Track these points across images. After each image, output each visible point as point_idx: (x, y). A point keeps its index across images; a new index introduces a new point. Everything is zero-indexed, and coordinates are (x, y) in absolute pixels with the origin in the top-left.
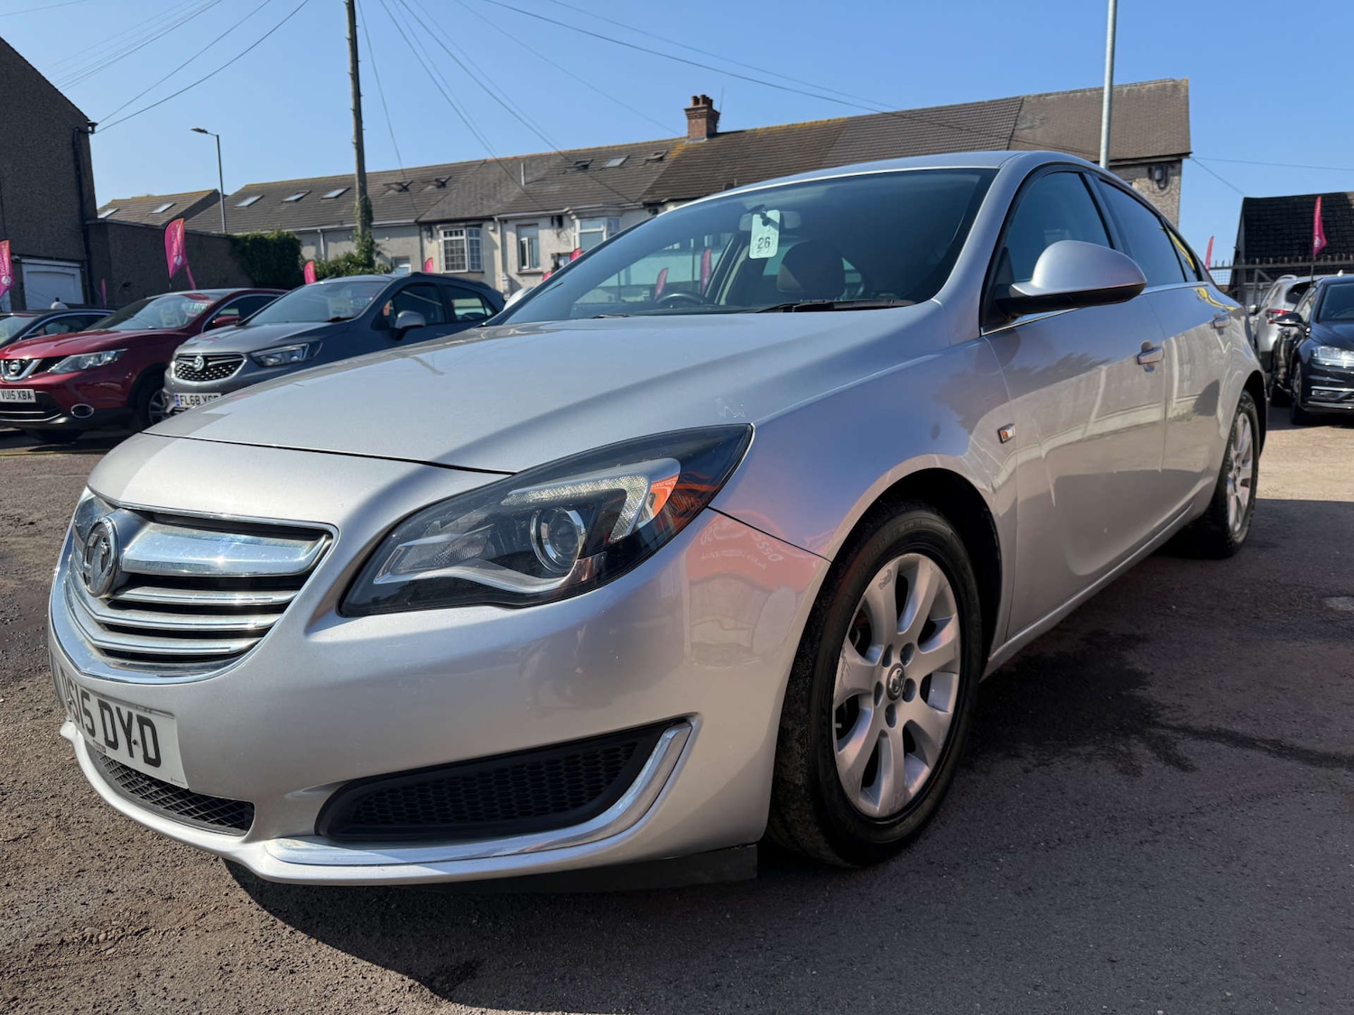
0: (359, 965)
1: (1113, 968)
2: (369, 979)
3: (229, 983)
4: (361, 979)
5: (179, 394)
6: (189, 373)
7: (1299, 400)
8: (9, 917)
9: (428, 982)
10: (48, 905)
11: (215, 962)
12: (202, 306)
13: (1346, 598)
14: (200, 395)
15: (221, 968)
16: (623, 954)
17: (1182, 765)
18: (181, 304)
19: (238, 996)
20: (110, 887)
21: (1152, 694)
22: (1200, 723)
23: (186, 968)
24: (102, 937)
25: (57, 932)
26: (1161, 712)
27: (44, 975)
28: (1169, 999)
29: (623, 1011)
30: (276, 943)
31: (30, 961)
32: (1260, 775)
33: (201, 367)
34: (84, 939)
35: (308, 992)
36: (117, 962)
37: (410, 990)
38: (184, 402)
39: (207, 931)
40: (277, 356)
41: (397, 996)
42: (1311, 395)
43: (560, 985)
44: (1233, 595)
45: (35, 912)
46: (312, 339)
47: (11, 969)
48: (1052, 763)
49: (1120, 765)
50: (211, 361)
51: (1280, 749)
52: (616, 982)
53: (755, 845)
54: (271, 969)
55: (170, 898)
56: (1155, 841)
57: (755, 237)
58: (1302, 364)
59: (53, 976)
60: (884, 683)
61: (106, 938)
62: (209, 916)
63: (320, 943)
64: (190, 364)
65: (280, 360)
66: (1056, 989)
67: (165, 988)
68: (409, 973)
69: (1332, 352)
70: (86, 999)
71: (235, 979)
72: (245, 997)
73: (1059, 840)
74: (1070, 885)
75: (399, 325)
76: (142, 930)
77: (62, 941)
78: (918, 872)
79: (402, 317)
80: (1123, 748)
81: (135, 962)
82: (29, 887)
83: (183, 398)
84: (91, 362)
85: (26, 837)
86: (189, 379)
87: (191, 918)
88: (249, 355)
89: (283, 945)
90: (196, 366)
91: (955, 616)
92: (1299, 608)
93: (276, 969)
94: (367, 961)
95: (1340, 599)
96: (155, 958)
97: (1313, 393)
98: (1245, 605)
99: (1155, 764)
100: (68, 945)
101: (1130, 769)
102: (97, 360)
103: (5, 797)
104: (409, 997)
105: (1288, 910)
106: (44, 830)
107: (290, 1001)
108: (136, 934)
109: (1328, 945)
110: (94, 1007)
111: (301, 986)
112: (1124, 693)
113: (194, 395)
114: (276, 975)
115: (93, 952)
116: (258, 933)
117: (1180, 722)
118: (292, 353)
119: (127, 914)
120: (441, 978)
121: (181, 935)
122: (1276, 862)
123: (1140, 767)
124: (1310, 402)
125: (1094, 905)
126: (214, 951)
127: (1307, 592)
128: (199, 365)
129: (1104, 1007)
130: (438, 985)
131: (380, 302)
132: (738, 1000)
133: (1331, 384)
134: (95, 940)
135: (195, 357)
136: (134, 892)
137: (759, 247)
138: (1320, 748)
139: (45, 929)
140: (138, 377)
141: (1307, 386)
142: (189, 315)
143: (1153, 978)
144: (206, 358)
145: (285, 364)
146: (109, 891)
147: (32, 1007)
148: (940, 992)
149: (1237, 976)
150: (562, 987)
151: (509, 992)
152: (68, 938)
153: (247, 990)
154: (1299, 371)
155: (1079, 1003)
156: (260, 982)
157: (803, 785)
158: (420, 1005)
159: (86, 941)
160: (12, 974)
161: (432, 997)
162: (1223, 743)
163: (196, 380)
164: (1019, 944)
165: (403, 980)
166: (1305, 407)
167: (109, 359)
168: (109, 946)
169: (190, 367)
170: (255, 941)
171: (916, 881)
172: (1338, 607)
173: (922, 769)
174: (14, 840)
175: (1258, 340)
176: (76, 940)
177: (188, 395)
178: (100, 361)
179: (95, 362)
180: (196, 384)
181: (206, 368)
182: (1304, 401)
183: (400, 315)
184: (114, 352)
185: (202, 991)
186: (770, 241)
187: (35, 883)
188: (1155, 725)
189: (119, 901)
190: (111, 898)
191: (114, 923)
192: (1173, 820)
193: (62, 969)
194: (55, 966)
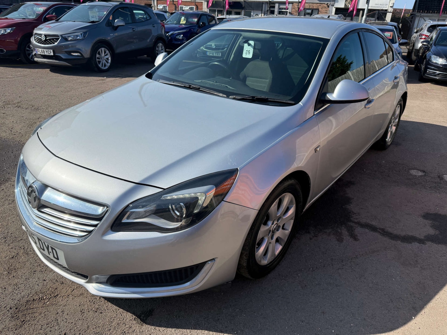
0: (120, 310)
1: (324, 315)
2: (123, 315)
3: (84, 317)
4: (121, 316)
5: (37, 49)
6: (40, 41)
7: (423, 73)
8: (16, 290)
9: (139, 316)
10: (27, 285)
11: (79, 309)
12: (41, 9)
13: (416, 170)
14: (45, 50)
15: (81, 311)
16: (193, 308)
17: (355, 238)
18: (33, 8)
19: (87, 321)
20: (44, 279)
21: (352, 207)
22: (363, 221)
23: (71, 311)
24: (45, 297)
25: (31, 296)
26: (353, 216)
27: (30, 311)
28: (336, 326)
29: (193, 328)
30: (96, 302)
31: (25, 307)
32: (376, 243)
33: (44, 39)
34: (40, 298)
35: (106, 320)
36: (51, 307)
37: (134, 320)
38: (39, 52)
39: (75, 297)
40: (72, 36)
41: (131, 322)
42: (427, 72)
43: (176, 319)
44: (383, 167)
45: (23, 288)
46: (84, 31)
47: (20, 309)
48: (318, 236)
49: (338, 237)
50: (48, 37)
51: (384, 233)
52: (191, 318)
53: (231, 282)
54: (95, 312)
55: (63, 283)
56: (343, 269)
57: (245, 49)
58: (426, 60)
59: (33, 312)
60: (271, 230)
61: (46, 298)
62: (75, 290)
63: (108, 302)
64: (40, 37)
65: (73, 38)
66: (308, 322)
67: (66, 318)
68: (134, 313)
69: (437, 57)
70: (44, 322)
71: (85, 315)
72: (89, 322)
73: (316, 267)
74: (317, 284)
75: (116, 25)
76: (56, 295)
77: (34, 299)
78: (276, 279)
79: (117, 22)
80: (340, 231)
81: (56, 308)
82: (20, 278)
83: (38, 50)
84: (2, 32)
85: (15, 257)
86: (40, 43)
87: (70, 291)
88: (61, 35)
89: (98, 302)
90: (42, 39)
91: (294, 205)
92: (402, 173)
93: (97, 312)
94: (122, 309)
95: (415, 170)
96: (61, 307)
97: (428, 71)
98: (386, 170)
99: (347, 237)
100: (35, 300)
101: (340, 240)
102: (4, 31)
103: (6, 239)
104: (134, 322)
105: (373, 295)
106: (21, 254)
107: (102, 323)
108: (55, 297)
109: (381, 308)
110: (47, 325)
111: (104, 318)
112: (344, 207)
113: (43, 50)
114: (97, 314)
115: (43, 303)
116: (90, 298)
117: (357, 220)
118: (77, 36)
119: (51, 289)
120: (143, 315)
121: (68, 298)
122: (374, 277)
123: (343, 238)
124: (426, 75)
125: (322, 292)
126: (78, 305)
127: (405, 167)
128: (43, 38)
129: (319, 329)
130: (142, 318)
131: (108, 15)
132: (224, 325)
133: (434, 69)
134: (43, 299)
135: (42, 35)
136: (52, 281)
137: (246, 54)
138: (395, 232)
139: (28, 295)
140: (20, 38)
141: (426, 68)
142: (37, 12)
143: (333, 319)
144: (46, 36)
145: (75, 40)
146: (44, 280)
147: (29, 324)
148: (277, 323)
149: (355, 319)
150: (176, 320)
151: (162, 321)
152: (35, 298)
153: (89, 319)
154: (424, 63)
155: (313, 327)
156: (92, 316)
157: (246, 266)
158: (137, 325)
159: (41, 299)
160: (21, 311)
161: (141, 322)
162: (368, 229)
163: (42, 44)
164: (300, 306)
165: (132, 316)
166: (424, 76)
167: (9, 31)
168: (47, 301)
169: (40, 39)
170: (90, 301)
171: (275, 282)
172: (413, 173)
173: (280, 247)
174: (12, 258)
175: (415, 44)
176: (37, 299)
177: (40, 49)
178: (6, 32)
179: (4, 32)
180: (43, 45)
181: (46, 40)
182: (424, 74)
183: (116, 21)
184: (10, 29)
185: (76, 319)
186: (250, 52)
187: (22, 276)
188: (351, 221)
189: (48, 284)
190: (45, 282)
191: (47, 292)
192: (349, 260)
193: (35, 309)
194: (33, 308)
